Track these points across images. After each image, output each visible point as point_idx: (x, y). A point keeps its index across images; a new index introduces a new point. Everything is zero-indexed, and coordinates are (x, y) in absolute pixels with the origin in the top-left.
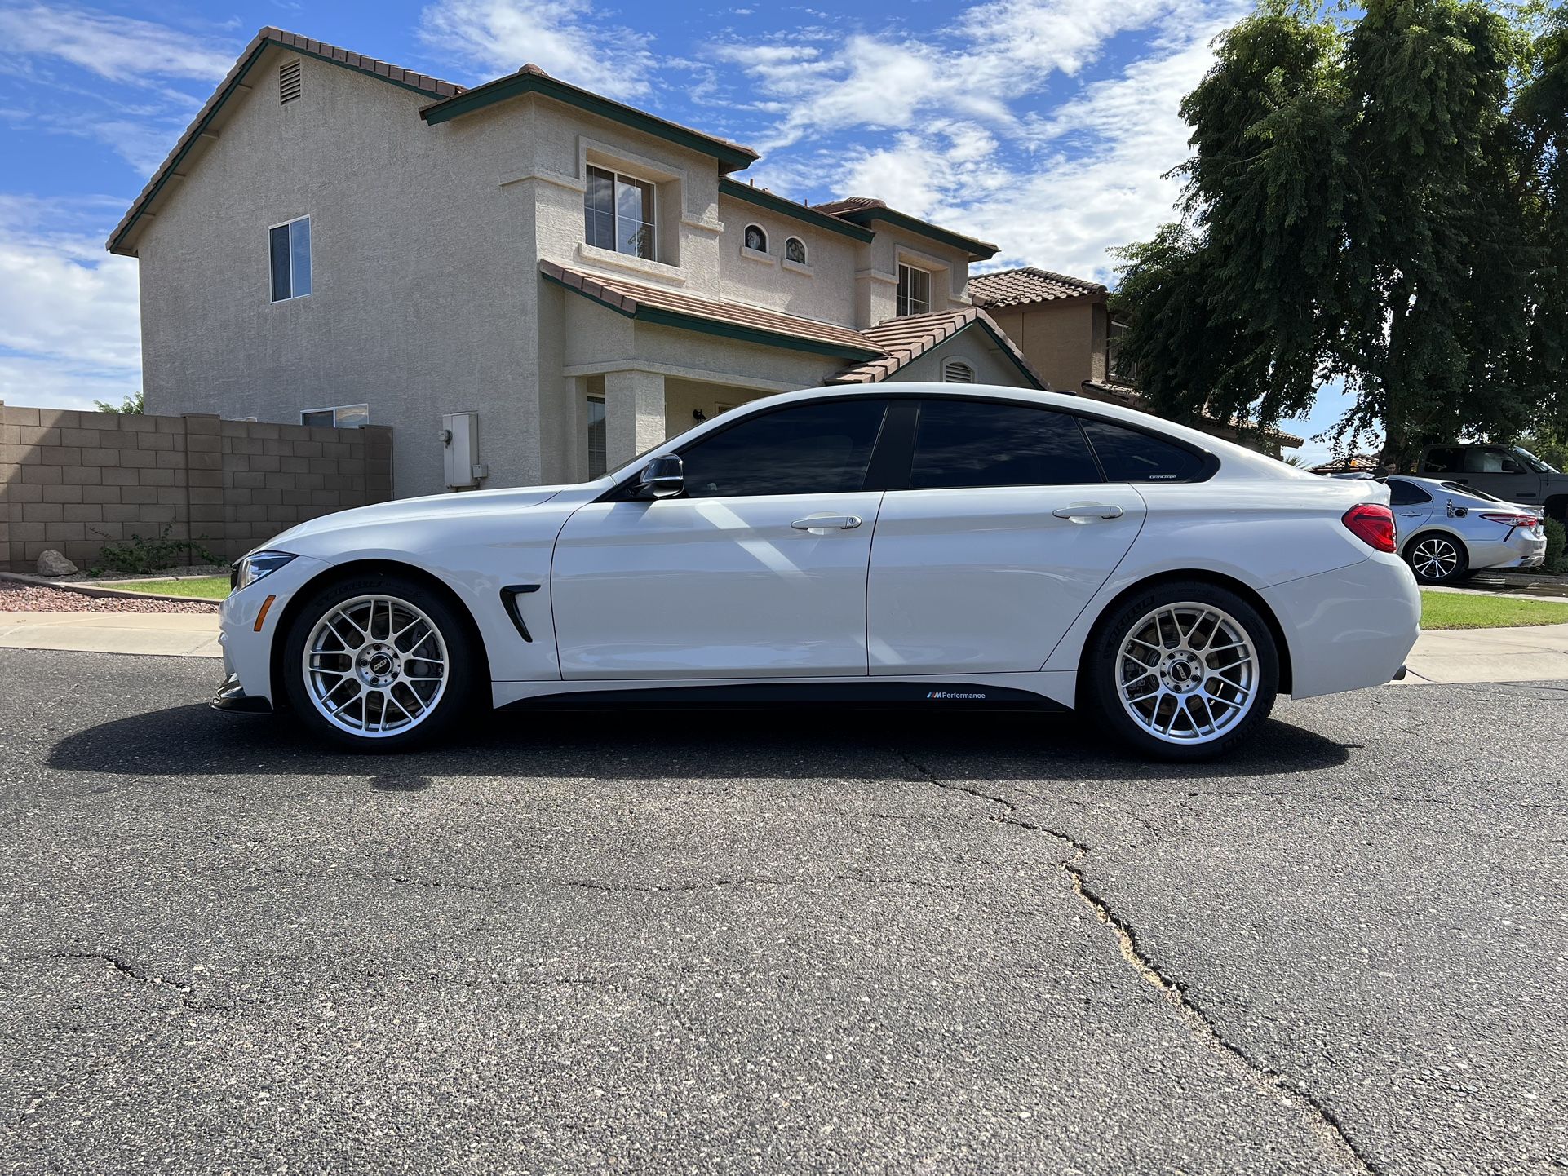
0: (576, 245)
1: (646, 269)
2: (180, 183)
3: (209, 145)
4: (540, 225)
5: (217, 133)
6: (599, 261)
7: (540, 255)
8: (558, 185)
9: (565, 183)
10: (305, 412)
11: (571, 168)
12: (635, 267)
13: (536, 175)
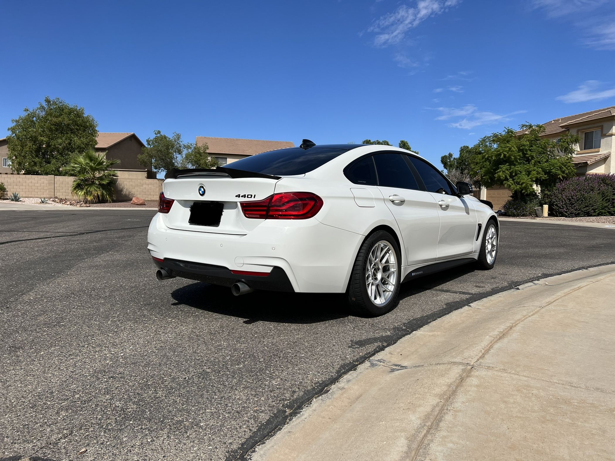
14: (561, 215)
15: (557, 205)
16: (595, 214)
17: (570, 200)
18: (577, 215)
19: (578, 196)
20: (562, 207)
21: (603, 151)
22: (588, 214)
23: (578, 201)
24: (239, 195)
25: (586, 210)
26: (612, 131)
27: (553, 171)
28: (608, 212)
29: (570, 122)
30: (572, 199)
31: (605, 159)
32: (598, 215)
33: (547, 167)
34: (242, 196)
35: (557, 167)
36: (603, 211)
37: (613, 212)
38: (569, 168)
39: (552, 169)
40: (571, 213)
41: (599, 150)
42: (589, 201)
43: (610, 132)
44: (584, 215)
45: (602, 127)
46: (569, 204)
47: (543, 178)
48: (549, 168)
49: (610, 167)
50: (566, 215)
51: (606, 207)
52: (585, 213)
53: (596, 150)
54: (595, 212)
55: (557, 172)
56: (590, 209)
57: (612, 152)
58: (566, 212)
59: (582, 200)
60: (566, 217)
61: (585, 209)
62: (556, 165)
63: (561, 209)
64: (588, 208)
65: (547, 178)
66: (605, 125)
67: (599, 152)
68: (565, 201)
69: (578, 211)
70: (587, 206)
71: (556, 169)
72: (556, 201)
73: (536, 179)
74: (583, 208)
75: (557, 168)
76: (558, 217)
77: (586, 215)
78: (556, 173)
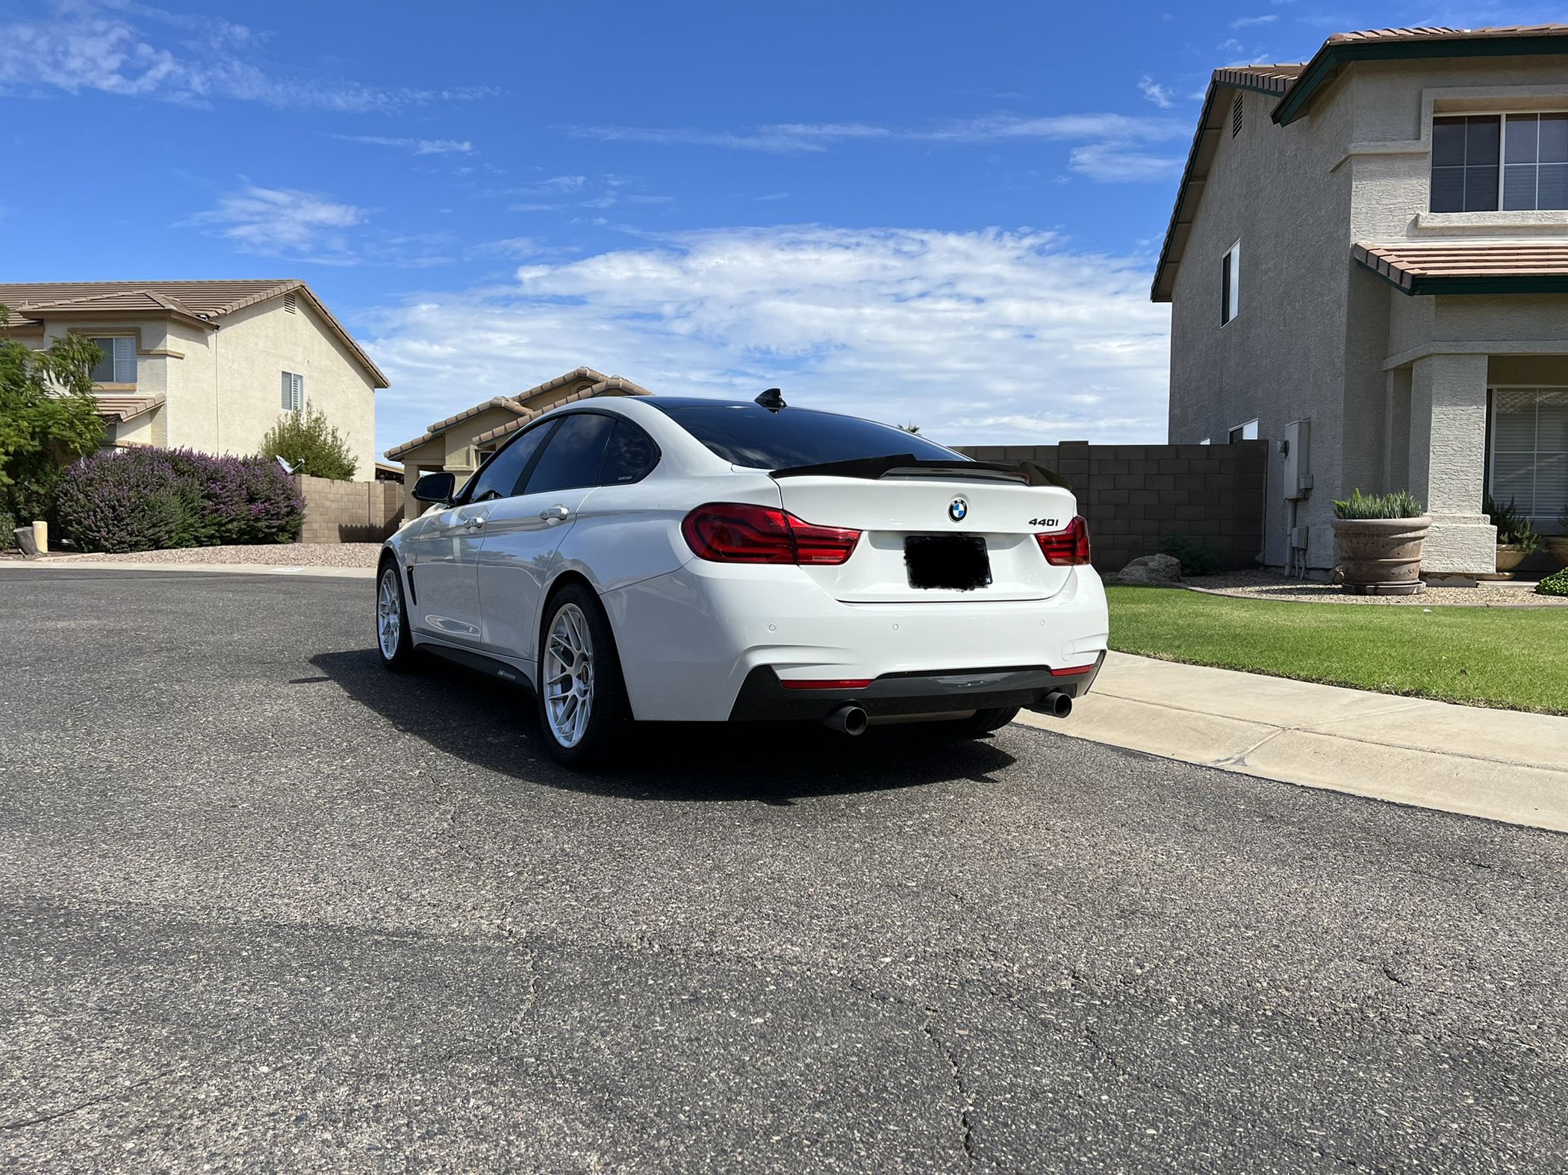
0: (1413, 217)
1: (1531, 222)
2: (1188, 231)
3: (1201, 190)
4: (1357, 205)
5: (1205, 177)
6: (1449, 228)
7: (1353, 241)
8: (1391, 154)
9: (1397, 150)
10: (1231, 430)
11: (1410, 129)
12: (1512, 224)
13: (1352, 152)
14: (91, 547)
15: (79, 523)
16: (170, 543)
17: (113, 508)
18: (134, 547)
19: (133, 500)
20: (94, 528)
21: (145, 391)
22: (157, 545)
23: (133, 511)
24: (1035, 520)
25: (153, 535)
26: (166, 346)
27: (54, 430)
28: (196, 538)
29: (41, 305)
30: (120, 506)
31: (153, 412)
32: (178, 545)
33: (37, 421)
34: (1040, 523)
35: (64, 423)
36: (186, 536)
37: (205, 537)
38: (91, 427)
39: (50, 427)
40: (120, 543)
41: (135, 386)
42: (159, 512)
43: (160, 348)
44: (149, 546)
45: (137, 333)
46: (113, 520)
47: (30, 448)
48: (40, 423)
49: (166, 431)
50: (105, 546)
51: (191, 525)
52: (150, 540)
53: (128, 386)
54: (170, 538)
55: (64, 433)
56: (162, 532)
57: (168, 395)
58: (106, 540)
59: (143, 510)
60: (107, 551)
61: (151, 531)
62: (59, 417)
63: (93, 531)
64: (157, 529)
65: (39, 448)
66: (146, 328)
67: (133, 391)
68: (102, 512)
69: (136, 536)
70: (154, 526)
71: (62, 427)
72: (75, 512)
73: (15, 451)
74: (147, 530)
75: (64, 425)
76: (85, 553)
77: (152, 546)
78: (62, 436)
